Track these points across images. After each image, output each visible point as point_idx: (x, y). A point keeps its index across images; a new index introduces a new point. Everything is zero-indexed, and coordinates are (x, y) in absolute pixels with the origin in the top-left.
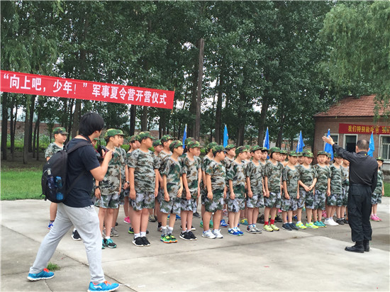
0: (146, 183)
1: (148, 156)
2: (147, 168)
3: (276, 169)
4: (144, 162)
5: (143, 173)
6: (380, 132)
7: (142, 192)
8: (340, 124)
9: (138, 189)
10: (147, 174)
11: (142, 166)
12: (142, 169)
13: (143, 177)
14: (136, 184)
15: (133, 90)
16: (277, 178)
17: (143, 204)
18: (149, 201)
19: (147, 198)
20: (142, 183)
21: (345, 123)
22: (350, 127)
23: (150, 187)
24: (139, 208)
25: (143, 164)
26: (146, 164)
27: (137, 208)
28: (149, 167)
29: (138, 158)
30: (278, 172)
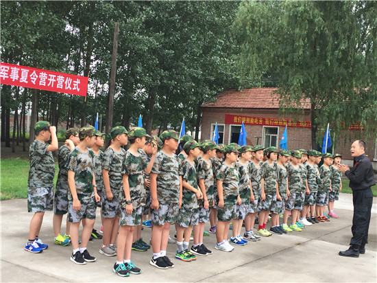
0: (172, 192)
1: (173, 160)
2: (172, 174)
3: (272, 170)
4: (169, 167)
5: (169, 180)
6: (264, 124)
7: (167, 203)
8: (226, 115)
9: (162, 200)
10: (173, 182)
11: (167, 172)
12: (167, 176)
13: (169, 185)
14: (159, 194)
15: (45, 74)
16: (273, 180)
17: (167, 218)
18: (172, 213)
19: (171, 210)
20: (167, 193)
21: (231, 114)
22: (235, 118)
23: (175, 197)
24: (162, 223)
25: (168, 170)
26: (172, 169)
27: (160, 223)
28: (174, 173)
29: (163, 163)
30: (274, 173)
